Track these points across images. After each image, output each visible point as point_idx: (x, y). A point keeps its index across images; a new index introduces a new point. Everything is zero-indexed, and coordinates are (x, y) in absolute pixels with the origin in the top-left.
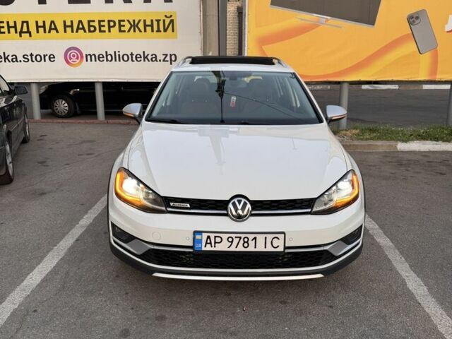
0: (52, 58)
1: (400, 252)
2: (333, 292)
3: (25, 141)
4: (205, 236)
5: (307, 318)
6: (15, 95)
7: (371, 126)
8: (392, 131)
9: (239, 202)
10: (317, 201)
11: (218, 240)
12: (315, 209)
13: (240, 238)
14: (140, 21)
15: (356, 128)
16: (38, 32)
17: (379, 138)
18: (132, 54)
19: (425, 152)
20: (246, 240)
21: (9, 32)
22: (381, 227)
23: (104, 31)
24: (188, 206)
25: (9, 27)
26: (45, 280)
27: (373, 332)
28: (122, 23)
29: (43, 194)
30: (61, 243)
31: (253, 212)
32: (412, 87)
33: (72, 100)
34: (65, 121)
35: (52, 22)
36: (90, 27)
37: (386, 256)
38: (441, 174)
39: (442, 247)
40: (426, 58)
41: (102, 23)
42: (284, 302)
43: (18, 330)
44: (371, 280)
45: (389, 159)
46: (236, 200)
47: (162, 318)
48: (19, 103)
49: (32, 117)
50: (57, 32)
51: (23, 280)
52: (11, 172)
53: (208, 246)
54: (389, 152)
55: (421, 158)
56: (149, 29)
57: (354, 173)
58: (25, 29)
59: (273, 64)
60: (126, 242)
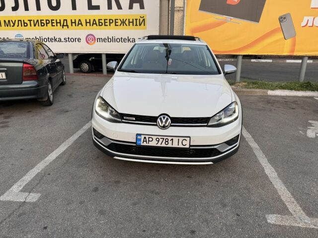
0: (79, 40)
1: (263, 152)
2: (219, 173)
3: (63, 84)
4: (143, 137)
5: (202, 187)
6: (57, 59)
7: (254, 81)
8: (265, 84)
9: (164, 118)
10: (211, 119)
11: (150, 139)
12: (209, 124)
13: (164, 139)
14: (126, 20)
15: (245, 82)
16: (72, 25)
17: (257, 88)
18: (122, 38)
19: (284, 96)
20: (167, 140)
21: (57, 25)
22: (253, 137)
23: (107, 25)
24: (134, 119)
25: (57, 23)
26: (58, 158)
27: (240, 198)
28: (117, 21)
29: (67, 111)
30: (71, 138)
31: (172, 124)
32: (280, 61)
33: (91, 63)
34: (86, 74)
35: (80, 20)
36: (99, 23)
37: (254, 154)
38: (293, 109)
39: (289, 150)
40: (288, 42)
41: (106, 21)
42: (189, 177)
43: (37, 184)
44: (243, 167)
45: (262, 100)
46: (162, 117)
47: (118, 182)
48: (59, 63)
49: (69, 72)
50: (82, 25)
51: (46, 157)
52: (51, 99)
53: (145, 143)
54: (263, 96)
55: (281, 99)
56: (131, 24)
57: (237, 104)
58: (65, 24)
59: (195, 40)
60: (100, 138)
